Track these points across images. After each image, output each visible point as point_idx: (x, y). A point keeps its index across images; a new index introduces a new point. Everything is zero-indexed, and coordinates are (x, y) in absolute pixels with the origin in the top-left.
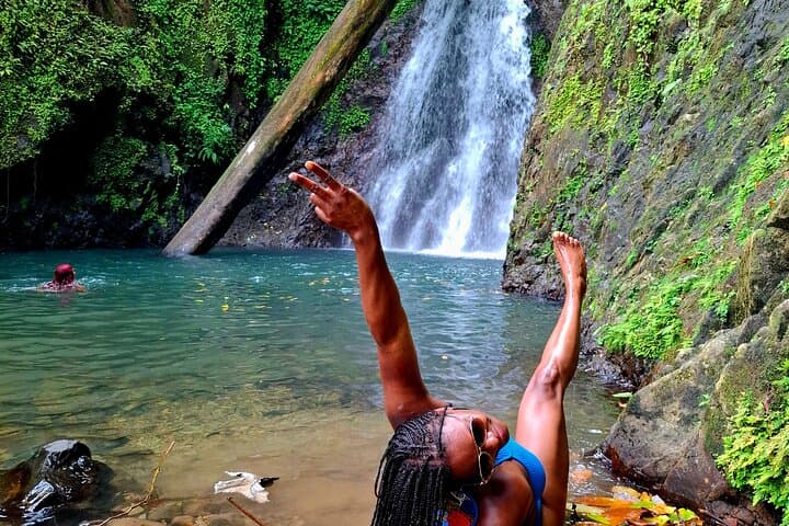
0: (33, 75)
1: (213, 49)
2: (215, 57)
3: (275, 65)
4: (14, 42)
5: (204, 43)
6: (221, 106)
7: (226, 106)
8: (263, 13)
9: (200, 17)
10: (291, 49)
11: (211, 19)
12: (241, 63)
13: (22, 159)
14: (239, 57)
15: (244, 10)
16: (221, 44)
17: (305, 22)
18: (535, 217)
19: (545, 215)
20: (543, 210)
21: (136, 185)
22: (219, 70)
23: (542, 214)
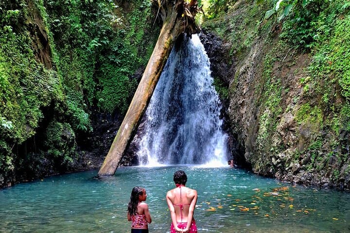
1: (76, 78)
2: (77, 82)
5: (73, 76)
7: (84, 105)
9: (70, 63)
11: (73, 65)
12: (86, 84)
13: (30, 136)
14: (86, 82)
16: (79, 76)
18: (297, 155)
19: (302, 154)
20: (302, 152)
21: (62, 144)
22: (79, 88)
23: (300, 154)
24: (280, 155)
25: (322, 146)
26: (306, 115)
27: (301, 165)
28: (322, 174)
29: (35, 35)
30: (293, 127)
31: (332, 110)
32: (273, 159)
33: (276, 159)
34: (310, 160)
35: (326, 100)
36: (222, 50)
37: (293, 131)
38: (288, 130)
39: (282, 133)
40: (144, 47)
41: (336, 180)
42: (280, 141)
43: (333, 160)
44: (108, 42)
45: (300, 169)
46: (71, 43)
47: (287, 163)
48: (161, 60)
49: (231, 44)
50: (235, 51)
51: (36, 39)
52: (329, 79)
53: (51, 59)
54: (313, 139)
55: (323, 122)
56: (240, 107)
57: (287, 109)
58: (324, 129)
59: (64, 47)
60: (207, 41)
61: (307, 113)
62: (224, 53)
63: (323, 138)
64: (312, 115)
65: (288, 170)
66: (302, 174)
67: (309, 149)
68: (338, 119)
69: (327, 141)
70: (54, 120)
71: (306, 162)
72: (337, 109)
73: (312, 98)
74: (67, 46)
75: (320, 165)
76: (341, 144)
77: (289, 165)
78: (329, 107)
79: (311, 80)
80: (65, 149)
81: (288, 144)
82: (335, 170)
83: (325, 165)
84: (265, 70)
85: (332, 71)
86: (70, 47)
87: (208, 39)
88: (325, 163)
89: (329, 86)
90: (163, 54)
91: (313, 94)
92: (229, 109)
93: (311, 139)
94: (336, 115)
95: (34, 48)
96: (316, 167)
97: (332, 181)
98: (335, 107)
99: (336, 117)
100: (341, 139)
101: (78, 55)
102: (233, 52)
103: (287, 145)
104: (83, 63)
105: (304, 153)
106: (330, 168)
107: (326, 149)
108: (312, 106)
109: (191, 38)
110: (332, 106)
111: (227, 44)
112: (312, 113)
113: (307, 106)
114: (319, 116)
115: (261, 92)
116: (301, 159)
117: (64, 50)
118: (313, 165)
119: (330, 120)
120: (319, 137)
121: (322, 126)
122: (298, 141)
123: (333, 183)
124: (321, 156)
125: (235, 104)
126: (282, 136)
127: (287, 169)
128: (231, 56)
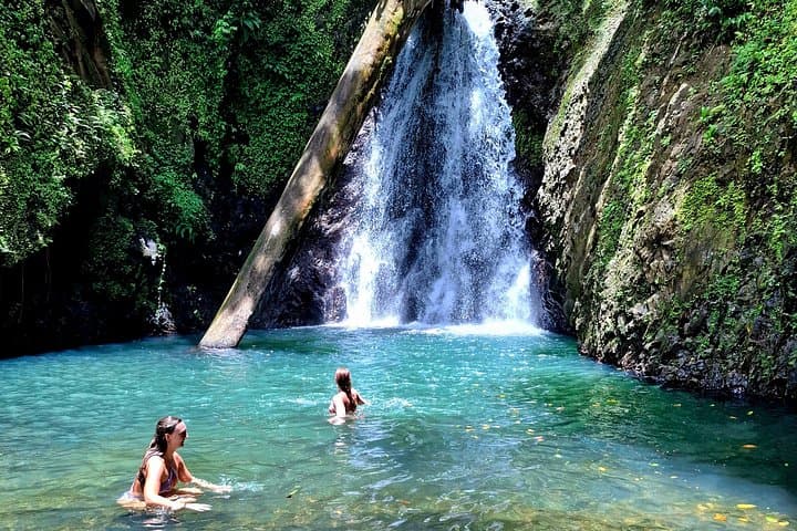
0: (34, 151)
1: (177, 112)
2: (180, 122)
3: (234, 130)
4: (15, 113)
5: (169, 106)
6: (190, 175)
7: (195, 175)
8: (223, 73)
9: (162, 76)
10: (248, 112)
11: (172, 79)
12: (203, 127)
13: (36, 249)
14: (202, 120)
15: (203, 69)
16: (184, 107)
17: (261, 82)
18: (676, 310)
19: (687, 310)
20: (687, 305)
21: (129, 269)
22: (185, 136)
23: (684, 308)
24: (635, 310)
25: (739, 289)
26: (704, 206)
27: (683, 336)
28: (731, 363)
29: (61, 6)
30: (670, 237)
31: (770, 194)
32: (621, 320)
33: (628, 320)
34: (706, 326)
35: (757, 167)
36: (534, 41)
37: (669, 249)
38: (659, 245)
39: (645, 253)
40: (349, 34)
41: (762, 381)
42: (640, 273)
43: (761, 328)
44: (258, 22)
45: (678, 347)
46: (167, 27)
47: (650, 331)
48: (374, 65)
49: (557, 24)
50: (566, 43)
51: (65, 16)
52: (768, 111)
53: (109, 66)
54: (717, 270)
55: (745, 225)
56: (564, 185)
57: (662, 190)
58: (748, 243)
59: (148, 37)
60: (501, 19)
61: (708, 200)
62: (538, 49)
63: (743, 267)
64: (719, 207)
65: (651, 348)
66: (681, 361)
67: (706, 296)
68: (784, 219)
69: (751, 277)
70: (109, 212)
71: (695, 332)
72: (782, 191)
73: (722, 162)
74: (155, 34)
75: (729, 339)
76: (785, 285)
77: (654, 337)
78: (763, 186)
79: (724, 112)
80: (137, 282)
81: (657, 282)
82: (763, 355)
83: (741, 341)
84: (624, 90)
85: (778, 87)
86: (165, 36)
87: (504, 13)
88: (742, 333)
89: (768, 130)
90: (379, 50)
91: (727, 151)
92: (541, 190)
93: (713, 270)
94: (779, 207)
95: (56, 36)
96: (718, 343)
97: (755, 383)
98: (779, 185)
99: (779, 212)
100: (785, 272)
101: (185, 56)
102: (561, 44)
103: (654, 284)
104: (196, 75)
105: (693, 307)
106: (751, 349)
107: (747, 298)
108: (722, 183)
109: (461, 11)
110: (772, 182)
111: (549, 26)
112: (721, 201)
113: (709, 182)
114: (739, 208)
115: (610, 147)
116: (683, 321)
117: (148, 45)
118: (712, 338)
119: (764, 221)
120: (734, 264)
121: (743, 237)
122: (680, 276)
123: (757, 388)
124: (732, 316)
125: (555, 177)
126: (643, 260)
127: (648, 346)
128: (556, 55)
